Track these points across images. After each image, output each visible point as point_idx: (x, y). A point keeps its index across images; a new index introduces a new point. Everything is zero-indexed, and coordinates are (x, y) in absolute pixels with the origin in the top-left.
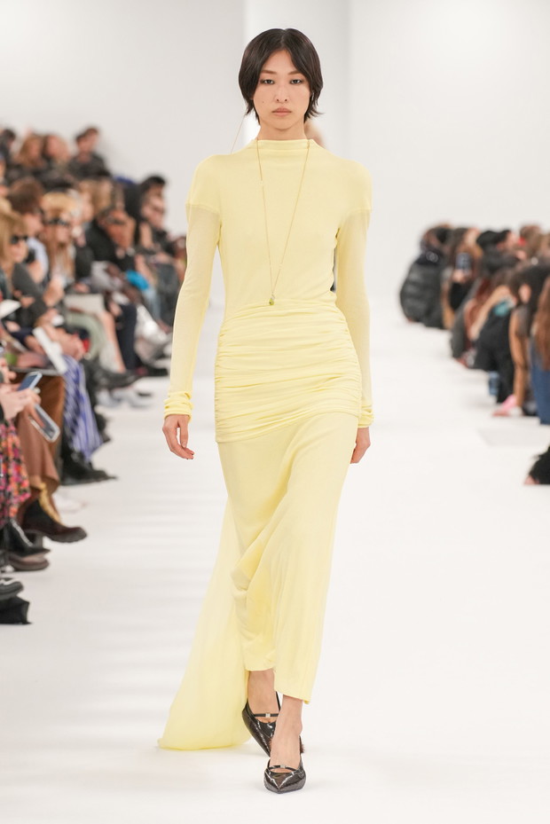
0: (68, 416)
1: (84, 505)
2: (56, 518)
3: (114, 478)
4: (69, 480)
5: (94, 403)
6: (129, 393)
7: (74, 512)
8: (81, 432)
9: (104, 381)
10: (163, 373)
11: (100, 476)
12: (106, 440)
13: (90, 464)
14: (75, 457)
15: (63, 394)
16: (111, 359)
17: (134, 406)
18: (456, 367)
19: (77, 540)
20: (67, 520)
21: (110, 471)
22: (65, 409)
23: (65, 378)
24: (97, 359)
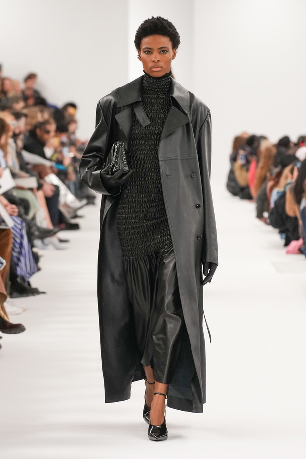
0: (15, 254)
1: (24, 310)
2: (6, 318)
3: (44, 293)
4: (15, 294)
5: (32, 246)
6: (54, 239)
7: (18, 314)
8: (22, 264)
9: (37, 233)
10: (76, 227)
11: (35, 292)
12: (39, 269)
13: (29, 284)
14: (19, 280)
15: (12, 240)
16: (43, 219)
17: (58, 249)
18: (259, 223)
19: (19, 332)
20: (13, 320)
21: (41, 289)
22: (13, 250)
23: (12, 231)
24: (33, 219)
